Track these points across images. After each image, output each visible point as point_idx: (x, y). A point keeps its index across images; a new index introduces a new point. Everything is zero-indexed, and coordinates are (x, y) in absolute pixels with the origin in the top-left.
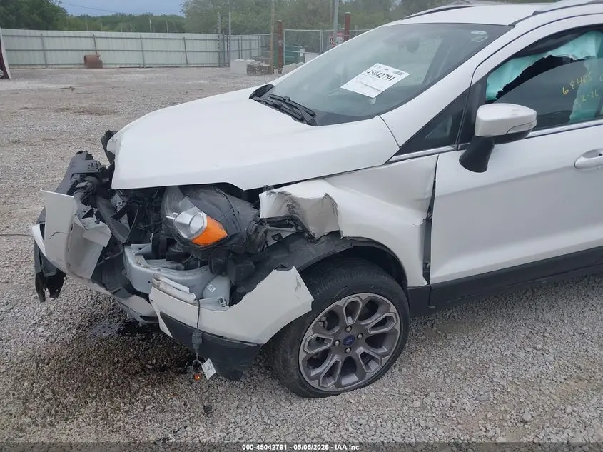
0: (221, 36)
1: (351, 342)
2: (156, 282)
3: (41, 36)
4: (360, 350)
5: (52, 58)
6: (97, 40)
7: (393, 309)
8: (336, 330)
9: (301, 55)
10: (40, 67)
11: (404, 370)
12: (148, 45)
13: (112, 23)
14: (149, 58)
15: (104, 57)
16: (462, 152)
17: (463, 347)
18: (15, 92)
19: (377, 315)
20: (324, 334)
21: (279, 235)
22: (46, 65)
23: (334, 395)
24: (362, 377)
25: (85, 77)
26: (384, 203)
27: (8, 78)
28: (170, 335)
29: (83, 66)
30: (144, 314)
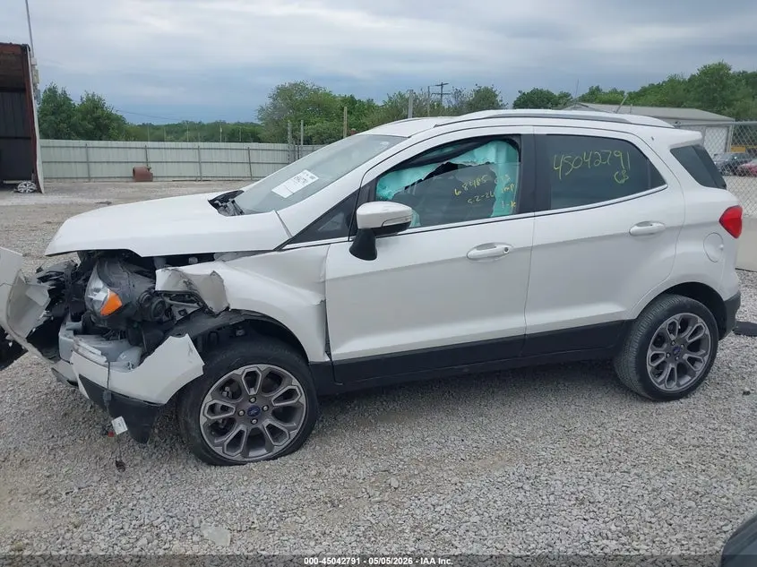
0: (292, 147)
1: (256, 414)
2: (76, 347)
3: (86, 147)
4: (266, 422)
5: (97, 171)
6: (150, 151)
7: (295, 382)
8: (240, 400)
10: (82, 180)
12: (206, 156)
13: (176, 132)
14: (207, 171)
15: (155, 170)
16: (352, 243)
18: (44, 207)
19: (281, 388)
20: (224, 401)
21: (184, 310)
22: (89, 178)
23: (239, 465)
24: (270, 450)
25: (129, 190)
26: (286, 285)
27: (41, 192)
28: (87, 396)
29: (131, 179)
30: (70, 379)
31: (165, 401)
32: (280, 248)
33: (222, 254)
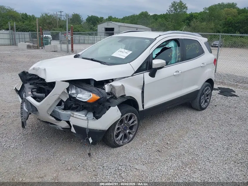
1: (125, 129)
2: (72, 115)
4: (128, 131)
7: (136, 117)
8: (122, 125)
9: (49, 41)
11: (138, 137)
16: (149, 72)
17: (150, 129)
19: (132, 120)
20: (120, 126)
23: (122, 146)
24: (128, 139)
28: (75, 132)
31: (107, 129)
32: (132, 75)
33: (116, 79)
